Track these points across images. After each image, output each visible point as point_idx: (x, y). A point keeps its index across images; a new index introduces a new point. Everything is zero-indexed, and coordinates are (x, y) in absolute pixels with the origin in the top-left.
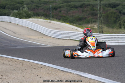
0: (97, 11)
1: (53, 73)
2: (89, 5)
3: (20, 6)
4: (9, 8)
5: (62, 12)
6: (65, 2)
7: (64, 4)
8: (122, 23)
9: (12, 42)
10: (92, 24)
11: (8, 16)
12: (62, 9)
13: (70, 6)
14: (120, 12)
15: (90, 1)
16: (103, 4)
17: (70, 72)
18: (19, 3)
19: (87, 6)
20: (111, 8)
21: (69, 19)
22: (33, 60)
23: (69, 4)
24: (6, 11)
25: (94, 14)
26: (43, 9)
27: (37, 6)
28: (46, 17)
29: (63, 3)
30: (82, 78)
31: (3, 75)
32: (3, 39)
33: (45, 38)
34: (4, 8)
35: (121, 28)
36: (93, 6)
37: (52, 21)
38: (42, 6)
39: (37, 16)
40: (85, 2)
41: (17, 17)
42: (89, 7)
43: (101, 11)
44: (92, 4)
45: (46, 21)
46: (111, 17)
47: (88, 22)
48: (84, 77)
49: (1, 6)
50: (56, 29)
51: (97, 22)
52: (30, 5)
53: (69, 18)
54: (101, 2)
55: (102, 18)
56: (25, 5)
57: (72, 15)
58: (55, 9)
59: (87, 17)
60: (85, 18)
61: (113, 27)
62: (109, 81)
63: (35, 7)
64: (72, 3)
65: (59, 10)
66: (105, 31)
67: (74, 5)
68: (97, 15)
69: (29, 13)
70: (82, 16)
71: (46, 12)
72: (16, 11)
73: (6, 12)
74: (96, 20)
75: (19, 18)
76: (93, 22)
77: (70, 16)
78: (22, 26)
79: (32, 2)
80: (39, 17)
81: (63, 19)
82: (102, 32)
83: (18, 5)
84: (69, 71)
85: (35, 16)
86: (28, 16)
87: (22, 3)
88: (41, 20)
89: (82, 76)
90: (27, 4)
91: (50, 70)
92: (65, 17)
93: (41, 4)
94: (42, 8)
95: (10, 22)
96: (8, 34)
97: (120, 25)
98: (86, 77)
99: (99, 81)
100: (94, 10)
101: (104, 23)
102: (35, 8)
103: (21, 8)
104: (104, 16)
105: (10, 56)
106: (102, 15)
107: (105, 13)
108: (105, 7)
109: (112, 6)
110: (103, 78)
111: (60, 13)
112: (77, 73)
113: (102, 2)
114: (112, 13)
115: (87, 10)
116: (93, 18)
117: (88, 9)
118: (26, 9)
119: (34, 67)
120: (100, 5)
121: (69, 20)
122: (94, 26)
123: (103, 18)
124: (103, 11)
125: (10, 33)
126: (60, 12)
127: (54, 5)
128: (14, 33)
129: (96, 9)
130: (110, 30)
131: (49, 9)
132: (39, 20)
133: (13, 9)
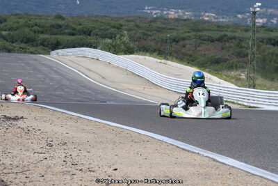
0: (247, 48)
1: (167, 152)
2: (235, 38)
3: (115, 32)
4: (97, 35)
5: (187, 46)
6: (193, 30)
7: (190, 34)
9: (98, 93)
11: (95, 48)
12: (186, 41)
13: (202, 38)
15: (236, 32)
16: (258, 39)
17: (197, 152)
18: (114, 27)
19: (231, 39)
20: (271, 46)
21: (197, 60)
22: (134, 127)
23: (200, 33)
24: (91, 39)
25: (243, 55)
26: (154, 39)
27: (145, 34)
28: (159, 54)
29: (189, 32)
30: (218, 164)
31: (82, 149)
32: (83, 86)
33: (154, 90)
34: (89, 35)
36: (241, 40)
37: (169, 62)
38: (153, 35)
39: (144, 51)
40: (227, 33)
41: (109, 51)
42: (234, 41)
43: (255, 49)
44: (239, 37)
45: (159, 61)
46: (270, 62)
47: (231, 68)
48: (220, 162)
49: (85, 30)
50: (176, 76)
51: (246, 68)
52: (134, 32)
53: (197, 58)
54: (256, 35)
55: (255, 62)
56: (126, 32)
57: (203, 52)
58: (174, 40)
59: (228, 58)
60: (227, 60)
61: (272, 79)
62: (263, 173)
63: (141, 35)
64: (205, 33)
65: (181, 43)
66: (258, 85)
67: (208, 36)
68: (247, 56)
69: (131, 45)
70: (219, 56)
71: (159, 45)
72: (109, 41)
73: (92, 41)
74: (245, 65)
75: (114, 53)
76: (240, 67)
77: (201, 56)
78: (118, 67)
79: (138, 27)
80: (148, 54)
81: (188, 59)
82: (254, 87)
83: (112, 30)
84: (194, 151)
85: (140, 50)
86: (129, 51)
87: (119, 28)
88: (151, 60)
89: (217, 161)
90: (128, 30)
91: (163, 146)
92: (191, 56)
93: (151, 31)
94: (153, 37)
95: (98, 60)
96: (94, 80)
98: (224, 164)
99: (247, 172)
100: (244, 47)
101: (258, 72)
102: (140, 38)
103: (118, 36)
104: (258, 58)
105: (94, 117)
106: (256, 56)
107: (260, 54)
108: (261, 44)
109: (273, 42)
110: (254, 167)
111: (184, 48)
112: (211, 156)
113: (258, 35)
114: (272, 54)
115: (230, 47)
116: (239, 62)
117: (232, 44)
118: (126, 39)
119: (135, 140)
120: (254, 40)
121: (198, 62)
122: (240, 75)
123: (257, 62)
124: (257, 50)
125: (97, 77)
126: (184, 46)
127: (174, 34)
128: (103, 78)
129: (246, 46)
130: (268, 83)
131: (164, 41)
132: (147, 58)
133: (104, 37)
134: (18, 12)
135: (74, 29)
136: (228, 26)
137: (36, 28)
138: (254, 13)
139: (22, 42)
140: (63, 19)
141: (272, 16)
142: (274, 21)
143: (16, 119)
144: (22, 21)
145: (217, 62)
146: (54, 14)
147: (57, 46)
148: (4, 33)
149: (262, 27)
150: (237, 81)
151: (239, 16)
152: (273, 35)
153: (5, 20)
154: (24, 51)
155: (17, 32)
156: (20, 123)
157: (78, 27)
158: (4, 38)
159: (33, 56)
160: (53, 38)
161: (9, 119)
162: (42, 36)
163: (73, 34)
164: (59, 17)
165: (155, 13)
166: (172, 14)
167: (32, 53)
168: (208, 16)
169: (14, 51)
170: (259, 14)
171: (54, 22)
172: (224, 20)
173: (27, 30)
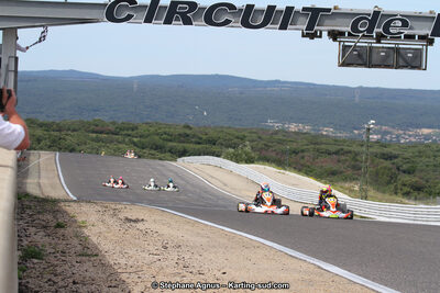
0: (361, 162)
2: (350, 152)
3: (238, 143)
4: (222, 145)
5: (306, 158)
6: (312, 144)
7: (309, 147)
8: (399, 186)
10: (351, 182)
11: (217, 156)
12: (305, 154)
13: (319, 151)
14: (398, 169)
16: (372, 153)
18: (238, 138)
19: (347, 153)
20: (384, 161)
21: (315, 172)
23: (318, 147)
24: (215, 148)
25: (356, 168)
27: (266, 145)
28: (278, 164)
29: (308, 145)
30: (322, 271)
34: (214, 144)
35: (396, 193)
36: (356, 155)
37: (287, 172)
40: (343, 147)
41: (231, 160)
42: (349, 154)
43: (368, 163)
44: (354, 152)
45: (278, 171)
46: (383, 175)
47: (345, 179)
48: (324, 270)
51: (359, 181)
53: (315, 170)
55: (367, 175)
56: (247, 143)
57: (320, 164)
58: (295, 152)
59: (342, 169)
60: (341, 173)
61: (384, 192)
63: (263, 146)
64: (323, 146)
65: (301, 154)
67: (326, 150)
68: (360, 169)
69: (253, 155)
71: (279, 156)
72: (231, 150)
73: (217, 150)
74: (358, 177)
75: (236, 162)
76: (354, 180)
77: (318, 167)
78: (239, 175)
79: (260, 138)
80: (267, 164)
81: (306, 170)
82: (366, 198)
83: (236, 140)
85: (260, 160)
86: (250, 161)
87: (243, 138)
88: (271, 169)
89: (322, 268)
90: (251, 141)
92: (309, 167)
93: (272, 143)
94: (274, 149)
95: (221, 167)
96: (216, 186)
97: (396, 189)
98: (328, 271)
100: (357, 160)
101: (371, 184)
102: (262, 149)
103: (240, 146)
104: (371, 171)
106: (369, 170)
107: (373, 168)
108: (375, 158)
109: (386, 157)
111: (302, 160)
112: (318, 264)
113: (371, 150)
114: (385, 168)
115: (346, 160)
116: (354, 174)
117: (348, 158)
118: (248, 149)
120: (367, 155)
121: (315, 174)
122: (354, 187)
123: (370, 175)
124: (370, 164)
125: (219, 184)
126: (303, 157)
127: (294, 146)
128: (225, 185)
129: (360, 160)
130: (379, 195)
131: (284, 153)
132: (267, 167)
133: (228, 147)
134: (149, 121)
135: (201, 138)
136: (344, 141)
137: (164, 136)
138: (369, 129)
139: (151, 148)
140: (191, 129)
141: (386, 133)
142: (388, 138)
143: (136, 221)
144: (152, 129)
145: (333, 173)
146: (183, 124)
147: (184, 153)
148: (135, 140)
149: (377, 142)
150: (350, 192)
151: (356, 132)
152: (386, 150)
153: (137, 128)
154: (153, 157)
155: (147, 140)
156: (140, 225)
157: (204, 137)
158: (135, 144)
159: (161, 162)
160: (180, 146)
161: (130, 220)
162: (170, 144)
163: (199, 143)
164: (188, 127)
165: (277, 126)
166: (293, 127)
167: (160, 159)
168: (327, 131)
169: (144, 157)
170: (374, 131)
171: (182, 131)
172: (342, 135)
173: (157, 138)
